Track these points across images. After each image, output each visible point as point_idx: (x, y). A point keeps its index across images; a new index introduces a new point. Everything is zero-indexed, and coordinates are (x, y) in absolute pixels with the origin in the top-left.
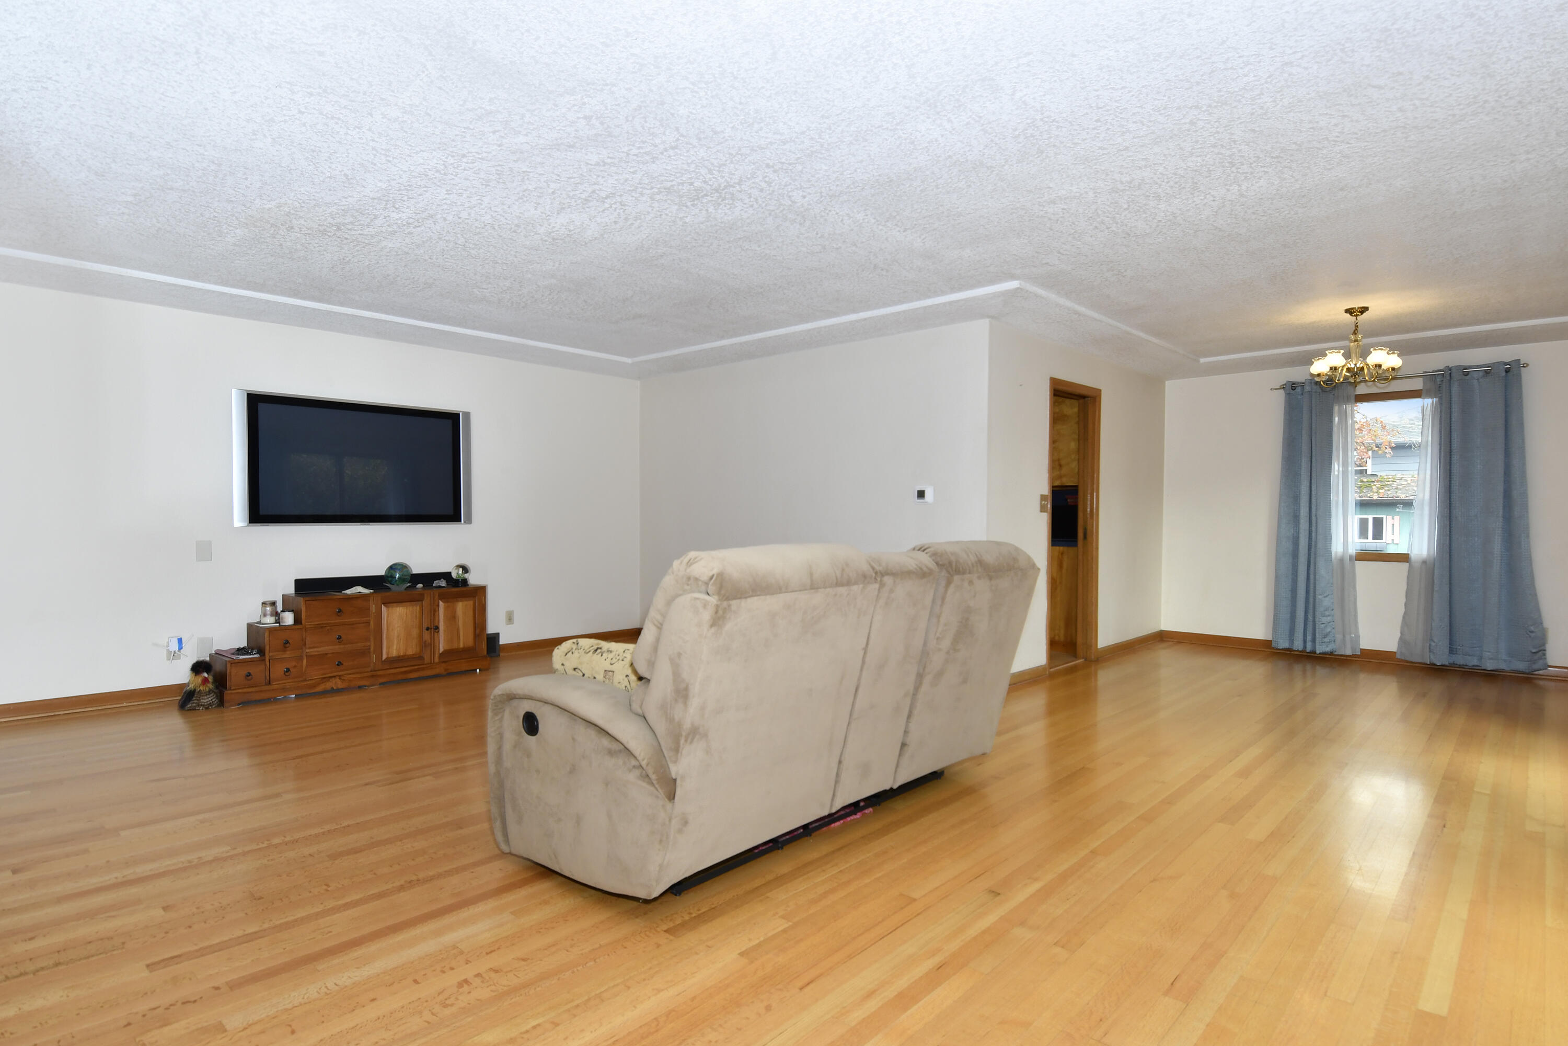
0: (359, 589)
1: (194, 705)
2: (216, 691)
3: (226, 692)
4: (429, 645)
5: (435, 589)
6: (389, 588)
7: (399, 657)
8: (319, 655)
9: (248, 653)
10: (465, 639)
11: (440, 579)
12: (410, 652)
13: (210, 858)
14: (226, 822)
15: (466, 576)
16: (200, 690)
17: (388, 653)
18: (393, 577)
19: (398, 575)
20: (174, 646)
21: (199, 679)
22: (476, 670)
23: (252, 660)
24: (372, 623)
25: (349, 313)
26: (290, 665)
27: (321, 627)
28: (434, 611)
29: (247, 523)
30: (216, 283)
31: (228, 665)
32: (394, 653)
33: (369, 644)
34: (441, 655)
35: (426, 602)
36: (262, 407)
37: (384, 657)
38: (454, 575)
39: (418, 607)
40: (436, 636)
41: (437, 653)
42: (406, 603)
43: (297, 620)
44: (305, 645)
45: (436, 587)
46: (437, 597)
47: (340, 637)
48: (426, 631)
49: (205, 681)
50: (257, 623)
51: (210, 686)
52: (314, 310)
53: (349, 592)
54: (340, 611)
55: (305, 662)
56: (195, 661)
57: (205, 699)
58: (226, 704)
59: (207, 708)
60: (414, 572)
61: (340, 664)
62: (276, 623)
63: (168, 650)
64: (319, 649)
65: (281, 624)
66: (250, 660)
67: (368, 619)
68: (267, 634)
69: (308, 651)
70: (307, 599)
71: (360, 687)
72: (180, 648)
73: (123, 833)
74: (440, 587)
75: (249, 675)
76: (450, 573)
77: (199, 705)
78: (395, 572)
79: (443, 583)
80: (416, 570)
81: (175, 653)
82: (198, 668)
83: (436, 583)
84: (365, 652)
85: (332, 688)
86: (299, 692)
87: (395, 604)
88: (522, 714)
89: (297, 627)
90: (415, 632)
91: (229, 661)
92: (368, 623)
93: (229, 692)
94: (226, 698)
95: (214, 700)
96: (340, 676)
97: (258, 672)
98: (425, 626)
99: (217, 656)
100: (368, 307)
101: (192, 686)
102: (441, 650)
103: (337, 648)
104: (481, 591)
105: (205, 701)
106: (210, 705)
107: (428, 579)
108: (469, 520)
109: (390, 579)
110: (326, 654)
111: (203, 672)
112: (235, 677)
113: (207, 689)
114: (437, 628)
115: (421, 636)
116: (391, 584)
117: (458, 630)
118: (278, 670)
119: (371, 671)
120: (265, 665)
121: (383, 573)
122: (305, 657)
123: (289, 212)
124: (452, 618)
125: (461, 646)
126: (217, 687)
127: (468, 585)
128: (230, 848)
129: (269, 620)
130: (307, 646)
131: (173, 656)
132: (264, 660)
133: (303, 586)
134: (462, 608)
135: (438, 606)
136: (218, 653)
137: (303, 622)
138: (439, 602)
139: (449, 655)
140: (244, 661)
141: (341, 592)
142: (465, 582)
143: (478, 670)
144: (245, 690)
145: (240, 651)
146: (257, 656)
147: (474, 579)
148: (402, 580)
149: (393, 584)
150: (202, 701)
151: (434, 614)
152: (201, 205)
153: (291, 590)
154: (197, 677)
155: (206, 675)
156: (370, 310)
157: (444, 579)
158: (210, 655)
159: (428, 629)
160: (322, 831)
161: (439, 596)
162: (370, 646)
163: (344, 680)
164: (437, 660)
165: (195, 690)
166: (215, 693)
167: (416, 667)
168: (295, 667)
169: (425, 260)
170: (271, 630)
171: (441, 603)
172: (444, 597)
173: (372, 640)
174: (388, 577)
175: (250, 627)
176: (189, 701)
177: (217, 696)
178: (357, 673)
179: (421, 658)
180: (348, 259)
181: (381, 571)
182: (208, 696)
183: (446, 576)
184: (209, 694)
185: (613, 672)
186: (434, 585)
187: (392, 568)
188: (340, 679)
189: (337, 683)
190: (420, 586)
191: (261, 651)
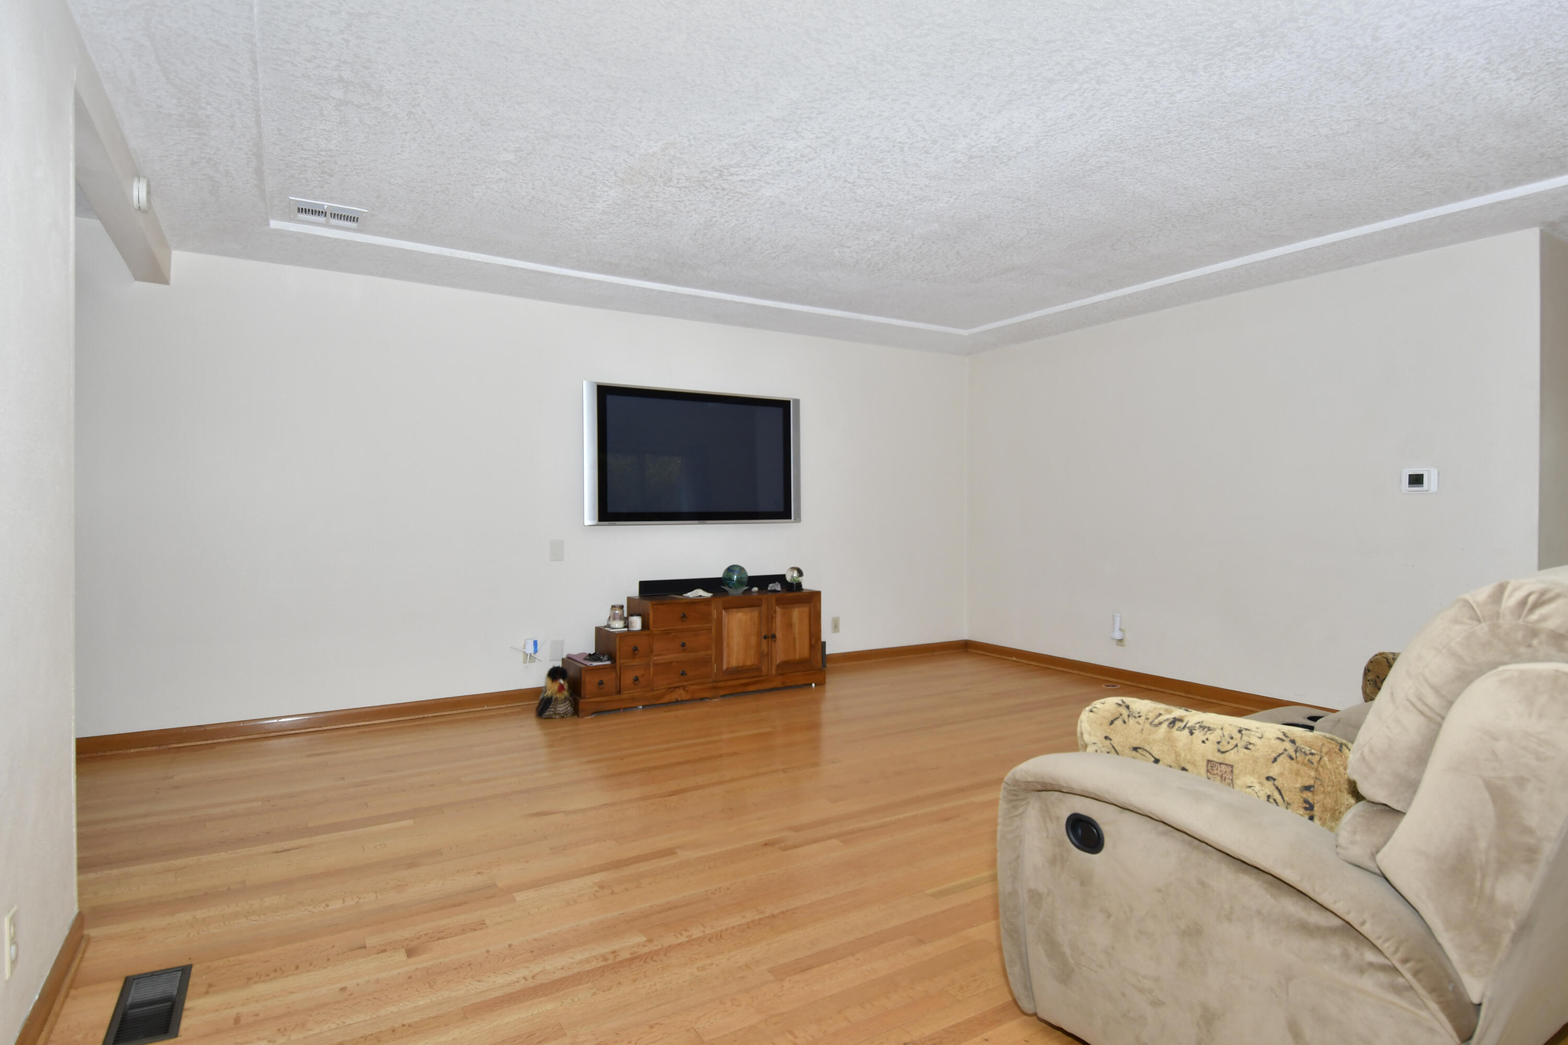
0: (699, 593)
1: (551, 713)
2: (571, 699)
3: (581, 701)
4: (766, 656)
5: (769, 593)
6: (726, 591)
7: (738, 667)
8: (665, 663)
9: (599, 660)
10: (802, 650)
11: (774, 582)
12: (749, 663)
13: (625, 955)
14: (627, 890)
15: (800, 579)
16: (557, 698)
17: (728, 663)
18: (731, 579)
19: (735, 577)
20: (530, 650)
21: (555, 687)
22: (811, 684)
23: (604, 667)
24: (713, 630)
25: (692, 294)
26: (638, 673)
27: (667, 633)
28: (771, 619)
29: (596, 522)
30: (573, 268)
31: (583, 672)
32: (734, 664)
33: (709, 652)
34: (778, 666)
35: (764, 607)
36: (610, 399)
37: (725, 667)
38: (788, 578)
39: (757, 613)
40: (773, 645)
41: (774, 664)
42: (744, 609)
43: (645, 625)
44: (652, 652)
45: (771, 591)
46: (774, 602)
47: (683, 645)
48: (763, 639)
49: (561, 688)
50: (605, 627)
51: (566, 693)
52: (660, 292)
53: (691, 595)
54: (684, 616)
55: (652, 670)
56: (551, 667)
57: (561, 707)
58: (580, 714)
59: (563, 717)
60: (750, 574)
61: (683, 674)
62: (625, 627)
63: (525, 652)
64: (668, 657)
65: (630, 629)
66: (601, 667)
67: (709, 625)
68: (618, 641)
69: (655, 658)
70: (655, 602)
71: (702, 699)
72: (536, 651)
73: (520, 897)
74: (775, 591)
75: (601, 683)
76: (784, 576)
77: (555, 714)
78: (734, 574)
79: (777, 587)
80: (752, 572)
81: (531, 655)
82: (554, 674)
83: (771, 587)
84: (706, 662)
85: (677, 699)
86: (647, 703)
87: (734, 610)
88: (1066, 815)
89: (646, 632)
90: (753, 640)
91: (583, 668)
92: (710, 629)
93: (583, 701)
94: (581, 706)
95: (569, 709)
96: (684, 686)
97: (609, 679)
98: (764, 633)
99: (569, 660)
100: (711, 286)
101: (549, 693)
102: (778, 661)
103: (681, 656)
104: (815, 597)
105: (561, 709)
106: (566, 714)
107: (762, 581)
108: (798, 519)
109: (728, 582)
110: (671, 662)
111: (560, 678)
112: (589, 684)
113: (563, 697)
114: (774, 637)
115: (759, 645)
116: (729, 587)
117: (794, 639)
118: (628, 679)
119: (712, 683)
120: (616, 672)
121: (720, 575)
122: (652, 665)
123: (674, 156)
124: (789, 626)
125: (798, 657)
126: (571, 695)
127: (802, 589)
128: (645, 939)
129: (618, 625)
130: (654, 653)
131: (530, 658)
132: (615, 667)
133: (647, 588)
134: (798, 614)
135: (775, 612)
136: (569, 658)
137: (651, 627)
138: (776, 608)
139: (787, 666)
140: (597, 668)
141: (681, 595)
142: (799, 585)
143: (813, 685)
144: (598, 699)
145: (591, 657)
146: (608, 663)
147: (808, 584)
148: (740, 582)
149: (731, 588)
150: (558, 709)
151: (772, 621)
152: (582, 158)
153: (635, 592)
154: (554, 683)
155: (562, 681)
156: (713, 289)
157: (779, 582)
158: (563, 660)
159: (765, 638)
160: (744, 921)
161: (776, 600)
162: (711, 655)
163: (687, 691)
164: (774, 672)
165: (552, 697)
166: (570, 700)
167: (755, 679)
168: (643, 675)
169: (799, 211)
170: (622, 635)
171: (778, 609)
172: (780, 602)
173: (713, 647)
174: (726, 579)
175: (599, 630)
176: (546, 709)
177: (571, 704)
178: (699, 684)
179: (758, 669)
180: (715, 219)
181: (719, 574)
182: (564, 704)
183: (781, 578)
184: (565, 702)
185: (1232, 766)
186: (769, 589)
187: (730, 569)
188: (684, 690)
189: (680, 694)
190: (755, 589)
191: (612, 658)
